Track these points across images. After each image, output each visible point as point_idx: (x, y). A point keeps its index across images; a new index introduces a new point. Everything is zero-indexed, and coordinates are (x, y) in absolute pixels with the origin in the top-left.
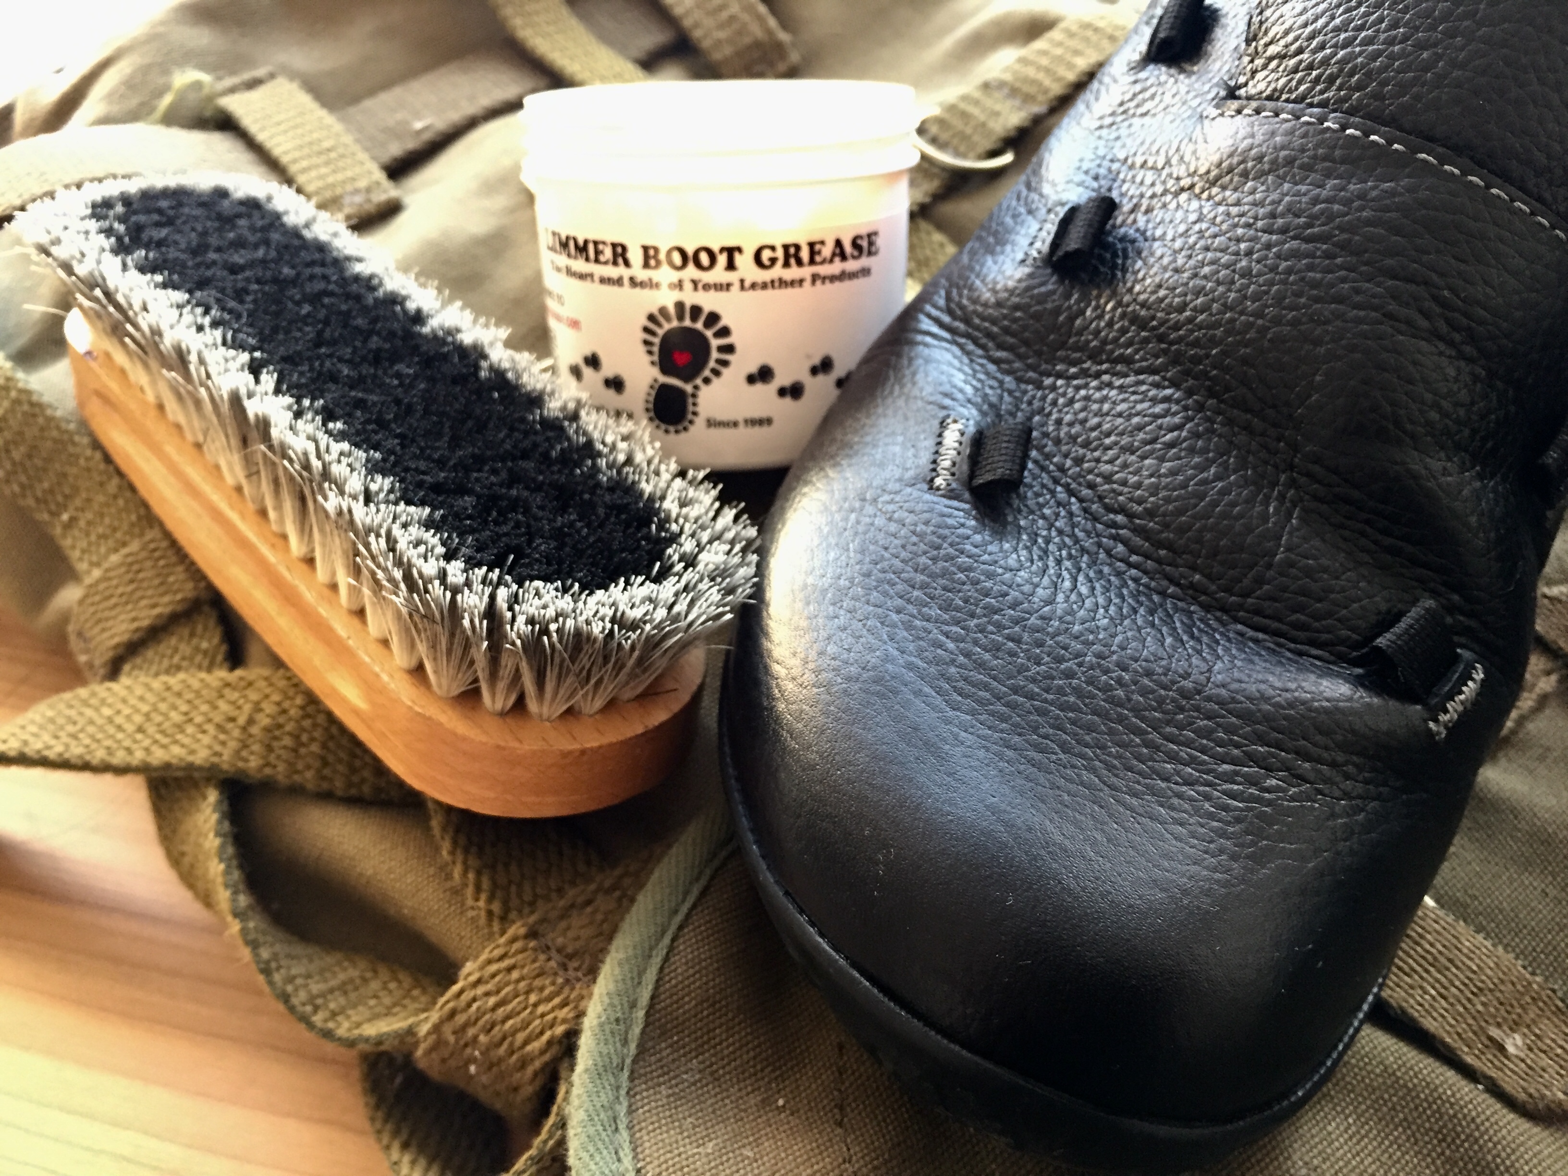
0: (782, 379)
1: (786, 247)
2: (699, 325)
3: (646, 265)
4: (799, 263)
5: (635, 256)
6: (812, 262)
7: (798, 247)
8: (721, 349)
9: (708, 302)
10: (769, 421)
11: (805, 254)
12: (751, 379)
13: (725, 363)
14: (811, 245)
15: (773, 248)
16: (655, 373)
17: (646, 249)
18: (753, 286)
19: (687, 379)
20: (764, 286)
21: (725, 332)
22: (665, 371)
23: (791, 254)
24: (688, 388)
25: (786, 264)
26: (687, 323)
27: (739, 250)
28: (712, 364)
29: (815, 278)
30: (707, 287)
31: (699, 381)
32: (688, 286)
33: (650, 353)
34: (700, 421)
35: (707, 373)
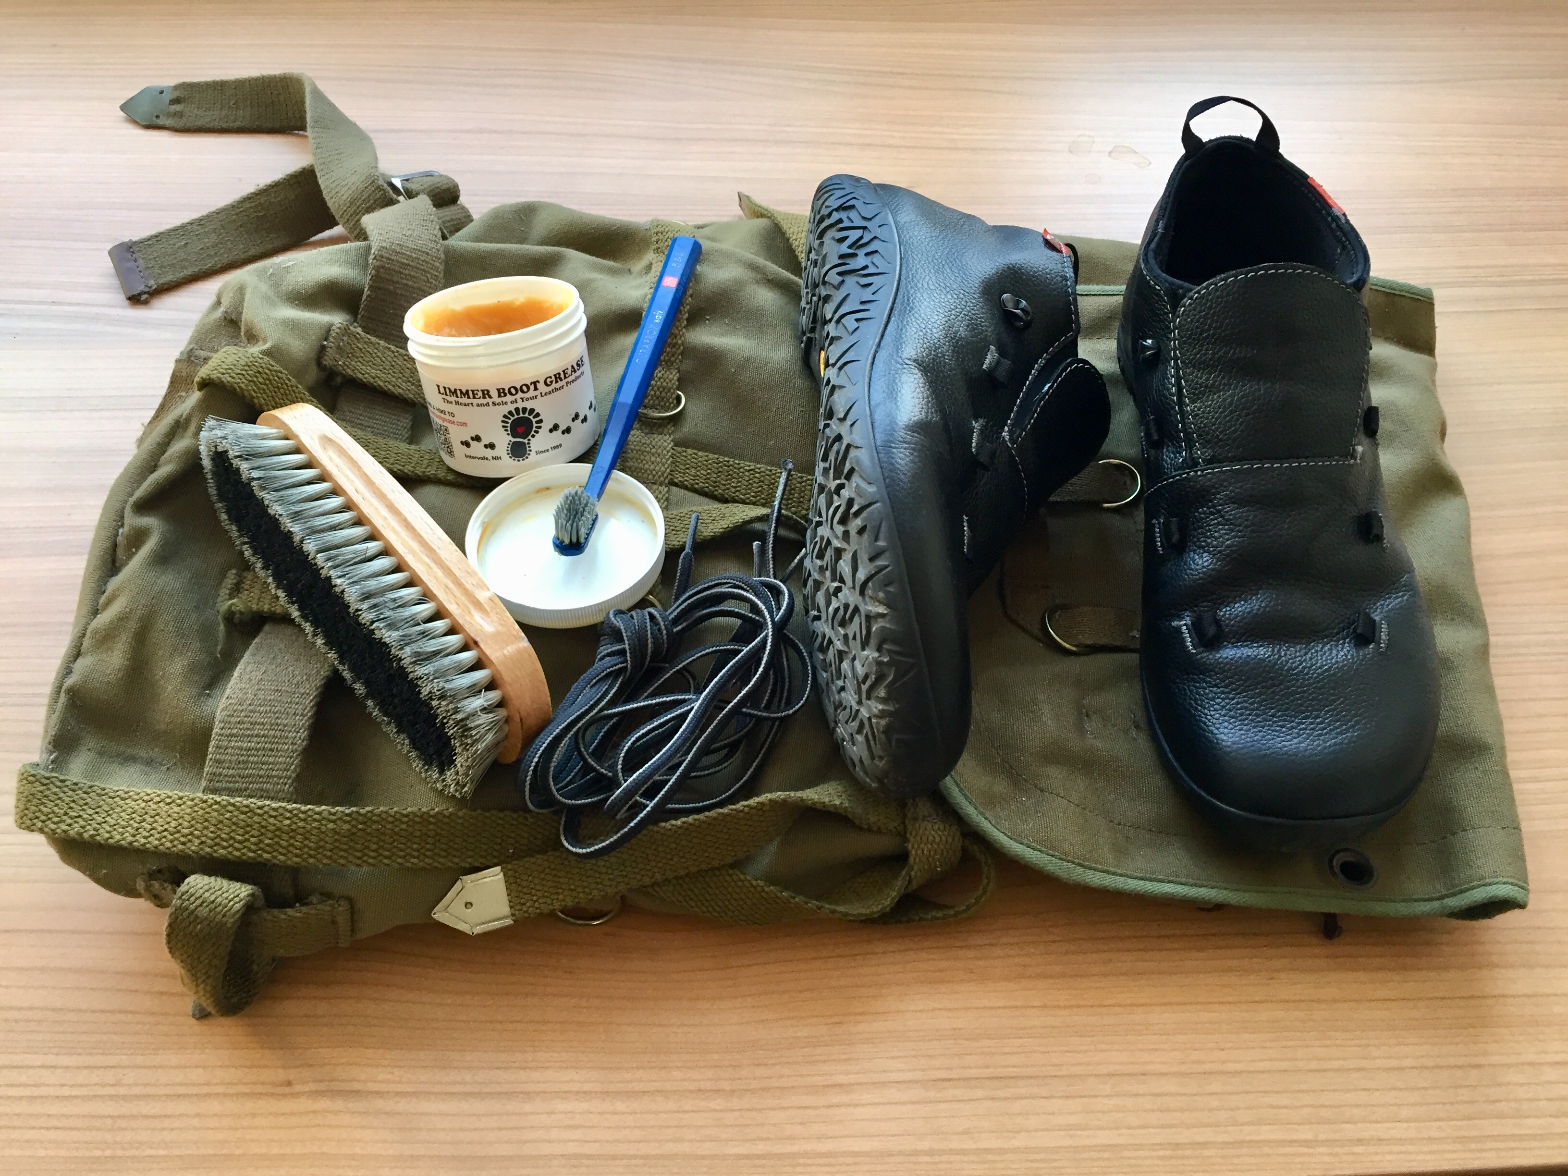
0: (563, 427)
1: (555, 375)
2: (526, 415)
3: (500, 396)
4: (561, 380)
5: (494, 394)
6: (565, 378)
7: (559, 374)
8: (537, 422)
9: (529, 405)
10: (561, 445)
11: (562, 376)
12: (551, 431)
13: (540, 427)
14: (564, 371)
15: (551, 377)
16: (510, 438)
17: (498, 390)
18: (545, 394)
19: (524, 438)
20: (550, 393)
21: (538, 415)
22: (514, 437)
23: (558, 377)
24: (526, 441)
25: (557, 382)
26: (521, 415)
27: (538, 382)
28: (534, 429)
29: (567, 383)
30: (527, 399)
31: (530, 437)
32: (519, 401)
33: (506, 430)
34: (533, 453)
35: (533, 433)
